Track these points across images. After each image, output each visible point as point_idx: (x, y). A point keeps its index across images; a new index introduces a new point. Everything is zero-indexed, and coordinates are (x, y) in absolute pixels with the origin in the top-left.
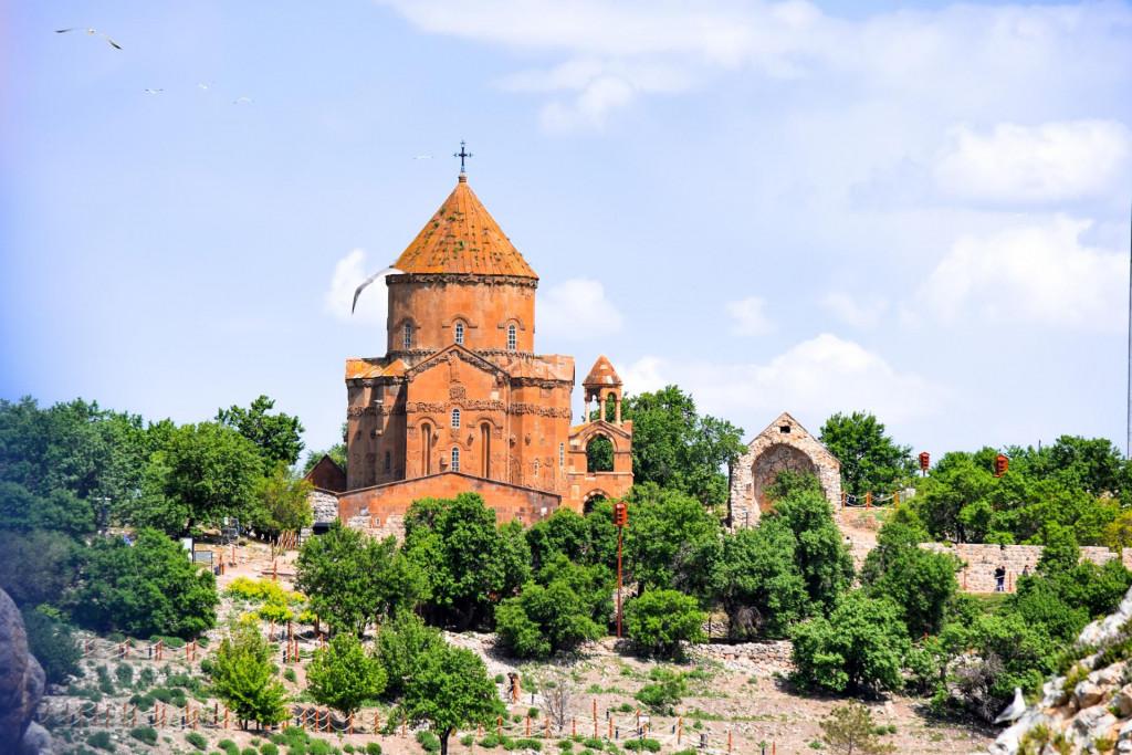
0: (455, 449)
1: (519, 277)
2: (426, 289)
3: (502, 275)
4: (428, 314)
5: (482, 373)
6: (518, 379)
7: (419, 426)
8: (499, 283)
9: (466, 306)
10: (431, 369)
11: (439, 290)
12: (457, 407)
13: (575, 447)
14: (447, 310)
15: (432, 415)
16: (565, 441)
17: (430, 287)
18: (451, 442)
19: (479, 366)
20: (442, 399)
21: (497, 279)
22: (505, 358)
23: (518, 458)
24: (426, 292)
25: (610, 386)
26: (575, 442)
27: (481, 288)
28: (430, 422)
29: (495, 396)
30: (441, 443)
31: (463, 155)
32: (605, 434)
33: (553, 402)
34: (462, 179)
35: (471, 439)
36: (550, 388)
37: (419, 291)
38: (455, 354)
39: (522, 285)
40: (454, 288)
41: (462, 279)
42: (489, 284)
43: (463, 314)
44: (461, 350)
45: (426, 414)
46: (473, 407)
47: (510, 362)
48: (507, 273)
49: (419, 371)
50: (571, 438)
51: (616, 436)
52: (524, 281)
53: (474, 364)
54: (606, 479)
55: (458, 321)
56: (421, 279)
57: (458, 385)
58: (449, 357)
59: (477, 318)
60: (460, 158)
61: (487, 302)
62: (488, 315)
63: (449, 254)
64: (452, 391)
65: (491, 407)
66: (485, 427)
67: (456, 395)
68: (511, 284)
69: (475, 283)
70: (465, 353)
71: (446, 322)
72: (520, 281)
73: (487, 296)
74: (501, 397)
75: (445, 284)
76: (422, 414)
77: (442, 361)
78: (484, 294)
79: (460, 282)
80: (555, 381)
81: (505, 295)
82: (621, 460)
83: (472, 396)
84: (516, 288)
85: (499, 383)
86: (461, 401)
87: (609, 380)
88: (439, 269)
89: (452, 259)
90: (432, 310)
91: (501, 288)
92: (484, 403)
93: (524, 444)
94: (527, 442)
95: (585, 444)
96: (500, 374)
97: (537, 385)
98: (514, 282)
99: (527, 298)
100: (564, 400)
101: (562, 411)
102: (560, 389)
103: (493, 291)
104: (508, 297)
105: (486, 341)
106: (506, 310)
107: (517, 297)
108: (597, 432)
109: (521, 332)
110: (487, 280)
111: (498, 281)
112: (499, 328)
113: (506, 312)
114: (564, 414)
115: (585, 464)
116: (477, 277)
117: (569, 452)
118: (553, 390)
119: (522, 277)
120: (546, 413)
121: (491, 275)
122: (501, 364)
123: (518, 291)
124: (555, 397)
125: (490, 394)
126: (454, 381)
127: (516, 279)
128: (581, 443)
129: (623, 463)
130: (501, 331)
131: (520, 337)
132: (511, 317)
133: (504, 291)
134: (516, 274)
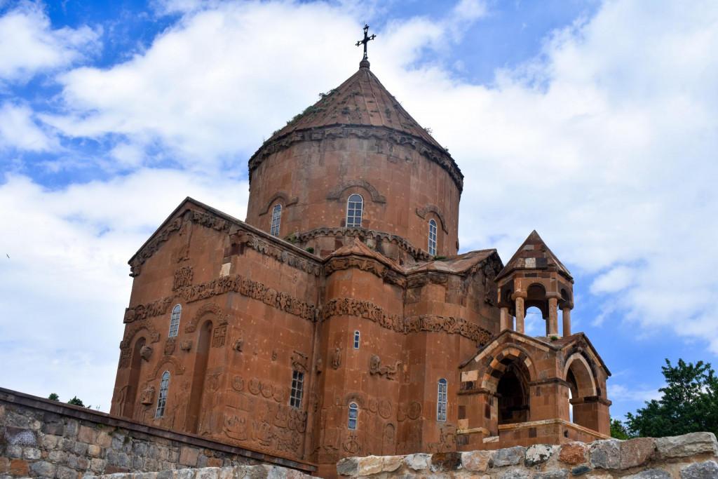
0: (167, 374)
1: (371, 127)
3: (338, 126)
4: (253, 207)
5: (213, 235)
7: (134, 345)
8: (333, 137)
9: (285, 180)
10: (159, 249)
11: (264, 170)
12: (178, 302)
13: (470, 384)
14: (267, 192)
15: (149, 321)
16: (451, 376)
18: (161, 364)
20: (164, 294)
21: (329, 131)
22: (331, 241)
26: (470, 375)
27: (307, 148)
28: (146, 333)
29: (226, 270)
30: (153, 366)
33: (425, 307)
36: (421, 286)
38: (187, 216)
39: (378, 139)
40: (276, 161)
42: (319, 141)
43: (284, 191)
44: (193, 209)
45: (142, 323)
46: (195, 298)
47: (339, 245)
48: (349, 122)
49: (146, 257)
50: (463, 368)
51: (533, 353)
52: (381, 133)
54: (517, 436)
55: (276, 203)
57: (186, 265)
58: (180, 224)
59: (298, 190)
61: (315, 166)
62: (314, 184)
64: (177, 277)
65: (217, 289)
67: (181, 282)
68: (355, 136)
69: (299, 144)
70: (196, 211)
71: (263, 207)
72: (372, 132)
74: (232, 270)
76: (138, 322)
77: (171, 233)
79: (283, 149)
83: (199, 278)
85: (233, 246)
86: (184, 291)
87: (531, 264)
90: (256, 200)
91: (337, 143)
92: (209, 286)
95: (486, 377)
96: (233, 229)
97: (358, 266)
98: (360, 134)
99: (392, 160)
100: (447, 305)
101: (441, 322)
102: (439, 287)
103: (325, 150)
104: (350, 155)
105: (308, 221)
106: (345, 174)
107: (369, 156)
108: (505, 353)
109: (374, 205)
110: (315, 136)
111: (331, 134)
112: (329, 199)
113: (345, 177)
114: (446, 327)
115: (488, 414)
116: (300, 135)
117: (460, 394)
118: (425, 287)
119: (377, 127)
120: (410, 328)
121: (320, 128)
122: (322, 251)
123: (372, 148)
124: (427, 298)
125: (221, 266)
126: (181, 259)
127: (364, 130)
128: (480, 375)
129: (546, 402)
130: (332, 204)
131: (372, 212)
132: (353, 184)
133: (342, 147)
134: (366, 123)
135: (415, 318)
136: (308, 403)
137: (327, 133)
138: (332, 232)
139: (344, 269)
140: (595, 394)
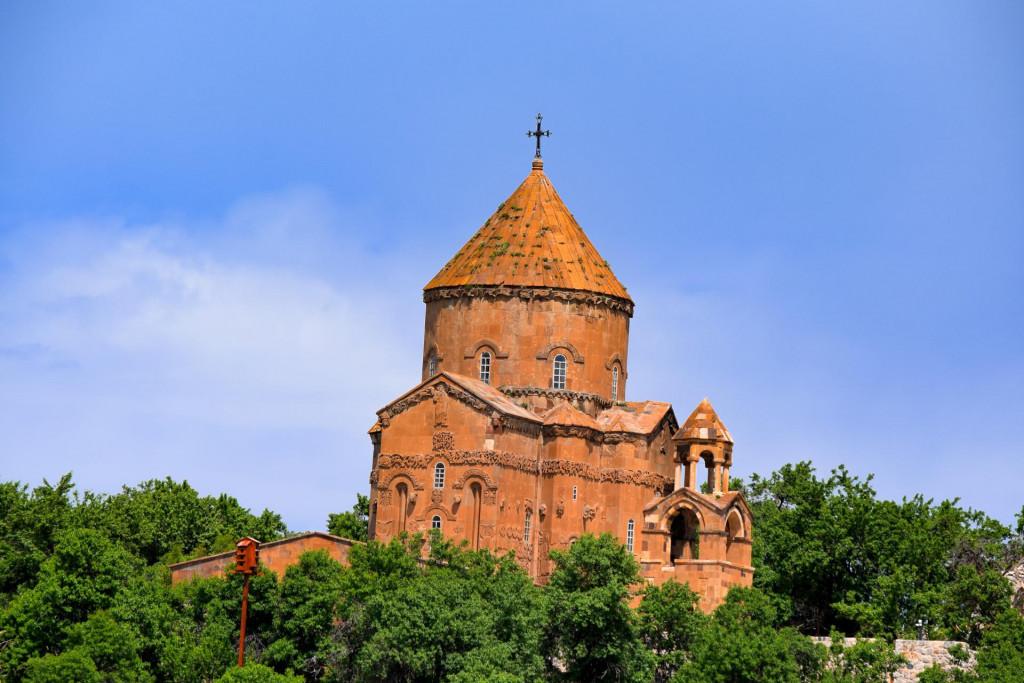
0: (437, 518)
1: (573, 290)
2: (451, 307)
3: (545, 287)
4: (451, 341)
5: (474, 413)
6: (550, 426)
7: (393, 487)
8: (541, 298)
9: (494, 330)
10: (411, 408)
11: (464, 308)
12: (442, 461)
13: (652, 525)
14: (472, 335)
15: (410, 471)
16: (637, 517)
17: (455, 305)
18: (430, 509)
19: (469, 404)
20: (423, 450)
21: (537, 292)
22: (543, 400)
23: (548, 536)
24: (450, 311)
25: (703, 442)
26: (652, 518)
27: (515, 305)
28: (406, 480)
29: (490, 445)
30: (420, 509)
31: (539, 134)
32: (690, 507)
33: (619, 462)
34: (536, 166)
35: (457, 505)
36: (616, 443)
37: (444, 311)
38: (441, 387)
39: (579, 302)
40: (480, 305)
41: (490, 292)
42: (527, 300)
43: (492, 341)
44: (448, 383)
45: (403, 471)
46: (460, 461)
47: (550, 404)
48: (554, 285)
49: (396, 412)
50: (647, 512)
51: (703, 509)
52: (582, 296)
53: (463, 400)
54: (688, 569)
55: (484, 350)
56: (444, 293)
57: (445, 430)
58: (434, 391)
59: (508, 345)
60: (535, 138)
61: (523, 323)
62: (524, 341)
63: (485, 259)
64: (437, 439)
65: (483, 460)
66: (476, 488)
67: (442, 444)
68: (559, 299)
69: (507, 298)
70: (453, 386)
71: (469, 351)
72: (574, 295)
73: (524, 316)
74: (496, 447)
75: (470, 298)
76: (395, 470)
77: (425, 398)
78: (518, 313)
79: (488, 297)
80: (621, 433)
81: (551, 316)
82: (709, 542)
83: (462, 445)
84: (568, 306)
85: (495, 427)
86: (447, 453)
87: (704, 434)
88: (465, 281)
89: (484, 267)
90: (456, 336)
91: (544, 304)
92: (474, 455)
93: (554, 515)
94: (560, 514)
95: (665, 521)
96: (495, 415)
97: (576, 435)
98: (564, 297)
99: (590, 320)
100: (636, 460)
101: (631, 474)
102: (631, 445)
103: (532, 309)
104: (555, 317)
105: (519, 376)
106: (552, 334)
107: (571, 318)
108: (681, 505)
109: (575, 365)
110: (523, 294)
111: (538, 295)
112: (539, 359)
113: (552, 338)
114: (635, 479)
115: (665, 549)
116: (509, 290)
117: (643, 532)
118: (619, 445)
119: (578, 291)
120: (607, 477)
121: (528, 287)
122: (536, 408)
123: (573, 310)
124: (621, 455)
125: (484, 442)
126: (439, 424)
127: (567, 293)
128: (660, 520)
129: (711, 547)
130: (541, 363)
131: (573, 372)
132: (558, 345)
133: (549, 309)
134: (568, 287)
135: (612, 469)
136: (533, 538)
137: (535, 294)
138: (544, 393)
139: (564, 437)
140: (743, 536)
